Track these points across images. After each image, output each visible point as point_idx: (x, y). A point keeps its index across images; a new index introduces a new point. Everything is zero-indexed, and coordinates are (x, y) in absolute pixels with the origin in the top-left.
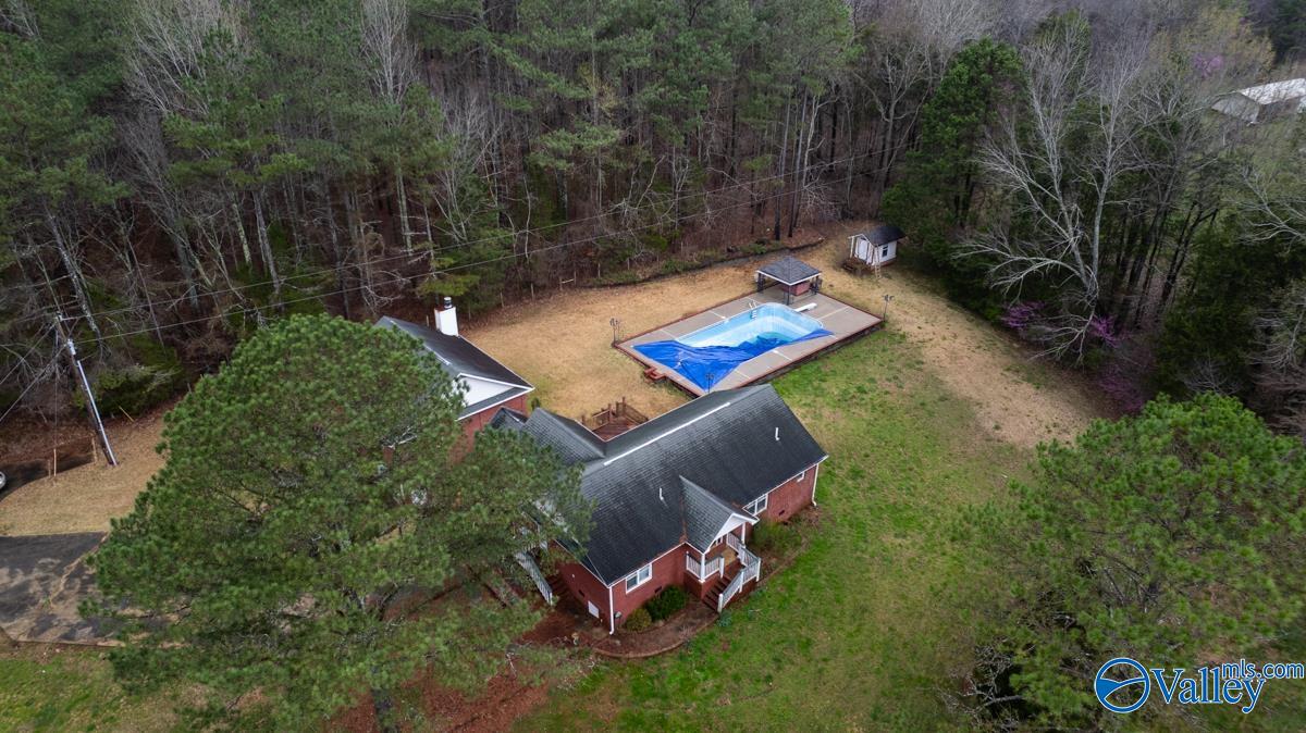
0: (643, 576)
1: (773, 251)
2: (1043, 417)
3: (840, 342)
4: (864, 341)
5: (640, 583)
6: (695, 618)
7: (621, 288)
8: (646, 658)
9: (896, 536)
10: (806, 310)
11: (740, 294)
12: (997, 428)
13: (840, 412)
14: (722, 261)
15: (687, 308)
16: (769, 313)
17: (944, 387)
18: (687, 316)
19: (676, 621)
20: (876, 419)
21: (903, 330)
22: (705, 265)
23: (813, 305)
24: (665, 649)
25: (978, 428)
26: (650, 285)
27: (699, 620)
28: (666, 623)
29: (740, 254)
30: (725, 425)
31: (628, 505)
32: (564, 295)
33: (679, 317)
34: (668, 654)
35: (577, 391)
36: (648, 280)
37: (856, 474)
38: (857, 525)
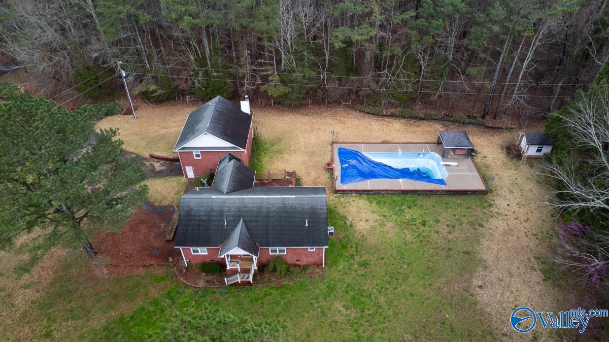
0: (203, 251)
1: (473, 124)
2: (523, 300)
3: (443, 191)
4: (464, 197)
5: (200, 253)
6: (217, 281)
7: (371, 116)
8: (184, 283)
9: (344, 306)
10: (449, 165)
11: (426, 141)
12: (481, 287)
13: (397, 230)
14: (436, 119)
15: (389, 138)
16: (432, 158)
17: (476, 247)
18: (383, 142)
19: (210, 277)
20: (412, 243)
21: (496, 202)
22: (426, 118)
23: (456, 164)
24: (193, 285)
25: (469, 280)
26: (387, 119)
27: (217, 283)
28: (206, 275)
29: (452, 119)
30: (284, 206)
31: (208, 219)
32: (341, 110)
33: (380, 141)
34: (192, 288)
35: (293, 157)
36: (387, 116)
37: (365, 264)
38: (331, 289)
